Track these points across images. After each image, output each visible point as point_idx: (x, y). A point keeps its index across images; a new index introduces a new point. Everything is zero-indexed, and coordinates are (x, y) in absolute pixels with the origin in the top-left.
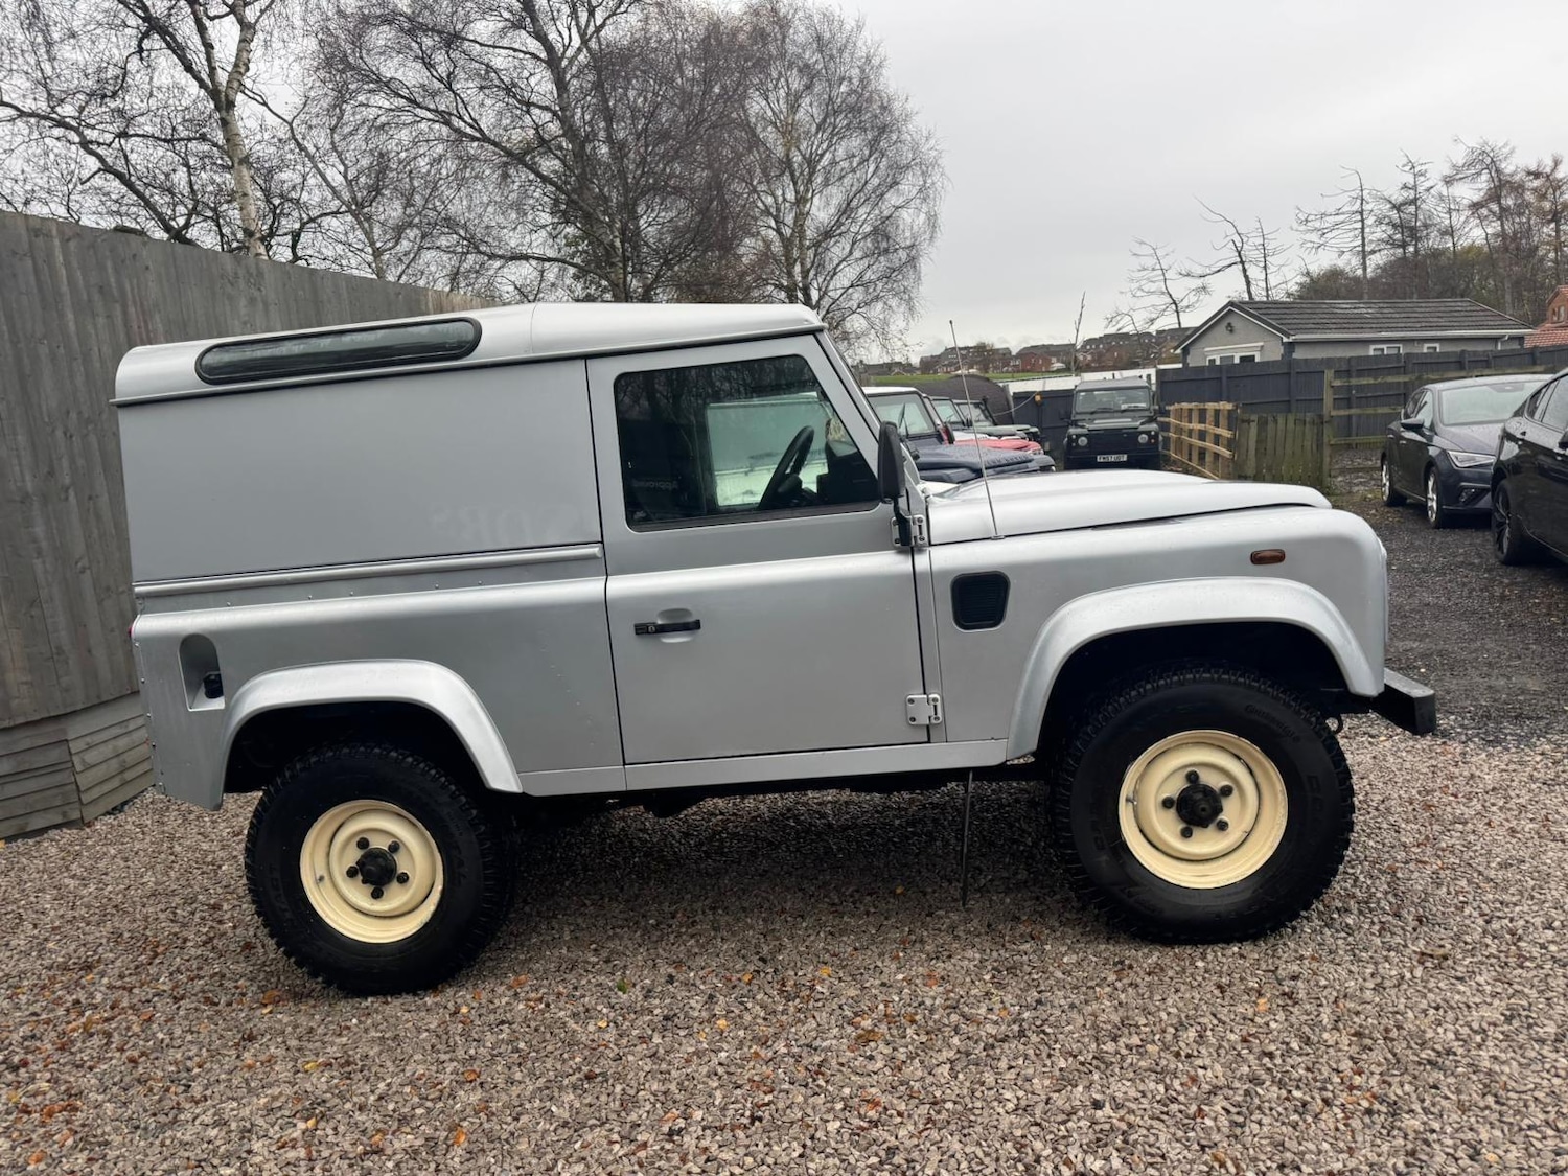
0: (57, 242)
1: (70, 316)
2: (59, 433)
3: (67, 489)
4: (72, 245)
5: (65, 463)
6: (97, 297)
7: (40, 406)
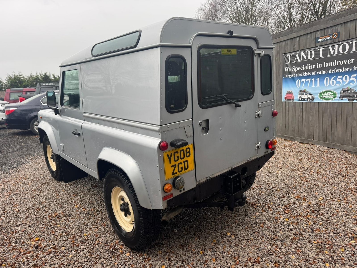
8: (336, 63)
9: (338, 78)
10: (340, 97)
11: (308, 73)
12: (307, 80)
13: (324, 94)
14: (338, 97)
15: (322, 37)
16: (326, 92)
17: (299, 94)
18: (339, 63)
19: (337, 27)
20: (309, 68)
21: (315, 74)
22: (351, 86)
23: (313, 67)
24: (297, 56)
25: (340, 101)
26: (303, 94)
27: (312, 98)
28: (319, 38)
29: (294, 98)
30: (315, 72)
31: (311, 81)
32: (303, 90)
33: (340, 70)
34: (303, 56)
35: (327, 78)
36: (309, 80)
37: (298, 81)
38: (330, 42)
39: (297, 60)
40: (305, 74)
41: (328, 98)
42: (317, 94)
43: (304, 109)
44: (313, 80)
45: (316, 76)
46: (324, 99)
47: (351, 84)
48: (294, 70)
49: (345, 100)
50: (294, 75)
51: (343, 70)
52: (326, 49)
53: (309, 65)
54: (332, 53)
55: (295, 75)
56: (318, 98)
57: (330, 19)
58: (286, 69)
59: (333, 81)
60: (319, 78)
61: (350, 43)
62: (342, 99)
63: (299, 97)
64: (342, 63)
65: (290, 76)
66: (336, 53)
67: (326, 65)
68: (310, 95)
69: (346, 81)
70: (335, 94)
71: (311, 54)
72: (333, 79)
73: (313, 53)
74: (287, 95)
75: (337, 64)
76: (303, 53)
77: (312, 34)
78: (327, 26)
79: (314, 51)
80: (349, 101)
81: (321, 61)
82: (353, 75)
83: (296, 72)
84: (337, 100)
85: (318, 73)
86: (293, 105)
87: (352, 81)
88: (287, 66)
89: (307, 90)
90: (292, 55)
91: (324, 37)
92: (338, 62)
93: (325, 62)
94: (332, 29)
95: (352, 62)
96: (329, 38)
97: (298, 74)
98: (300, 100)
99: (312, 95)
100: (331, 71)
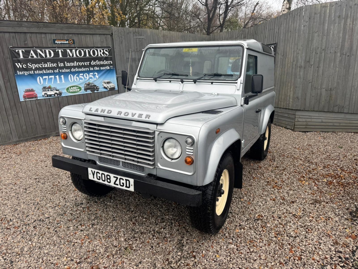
0: (329, 8)
1: (327, 25)
2: (314, 53)
3: (312, 65)
4: (333, 7)
5: (313, 60)
6: (337, 19)
7: (311, 47)
8: (75, 64)
9: (81, 76)
10: (85, 90)
11: (50, 70)
12: (50, 77)
13: (70, 88)
14: (83, 90)
15: (58, 40)
16: (72, 87)
17: (43, 91)
18: (79, 64)
19: (71, 35)
20: (51, 66)
21: (58, 72)
22: (91, 81)
23: (55, 65)
24: (32, 52)
25: (85, 93)
26: (48, 91)
27: (60, 93)
28: (56, 40)
29: (38, 96)
30: (57, 70)
31: (55, 78)
32: (48, 86)
33: (80, 70)
34: (39, 54)
35: (71, 76)
36: (53, 77)
37: (39, 78)
38: (67, 46)
39: (33, 57)
40: (46, 72)
41: (75, 91)
42: (64, 89)
43: (52, 105)
44: (57, 77)
45: (60, 74)
46: (72, 92)
47: (90, 79)
48: (30, 67)
49: (89, 92)
50: (32, 72)
51: (83, 69)
52: (64, 51)
53: (49, 63)
54: (71, 55)
55: (34, 72)
56: (66, 92)
57: (65, 27)
58: (19, 65)
59: (76, 78)
60: (63, 75)
61: (84, 50)
62: (87, 91)
63: (44, 94)
64: (81, 64)
65: (26, 73)
66: (75, 56)
67: (67, 65)
68: (57, 90)
69: (86, 78)
70: (80, 88)
71: (50, 54)
72: (76, 76)
73: (52, 53)
74: (26, 93)
75: (77, 65)
76: (39, 51)
77: (47, 35)
78: (63, 32)
79: (53, 51)
80: (91, 92)
81: (62, 61)
82: (90, 74)
83: (34, 68)
84: (83, 92)
85: (61, 71)
86: (37, 102)
87: (91, 78)
88: (19, 61)
89: (52, 86)
90: (24, 50)
91: (60, 40)
92: (77, 63)
93: (66, 62)
94: (67, 35)
95: (88, 64)
96: (66, 42)
97: (37, 71)
98: (45, 97)
99: (58, 90)
100: (73, 70)
